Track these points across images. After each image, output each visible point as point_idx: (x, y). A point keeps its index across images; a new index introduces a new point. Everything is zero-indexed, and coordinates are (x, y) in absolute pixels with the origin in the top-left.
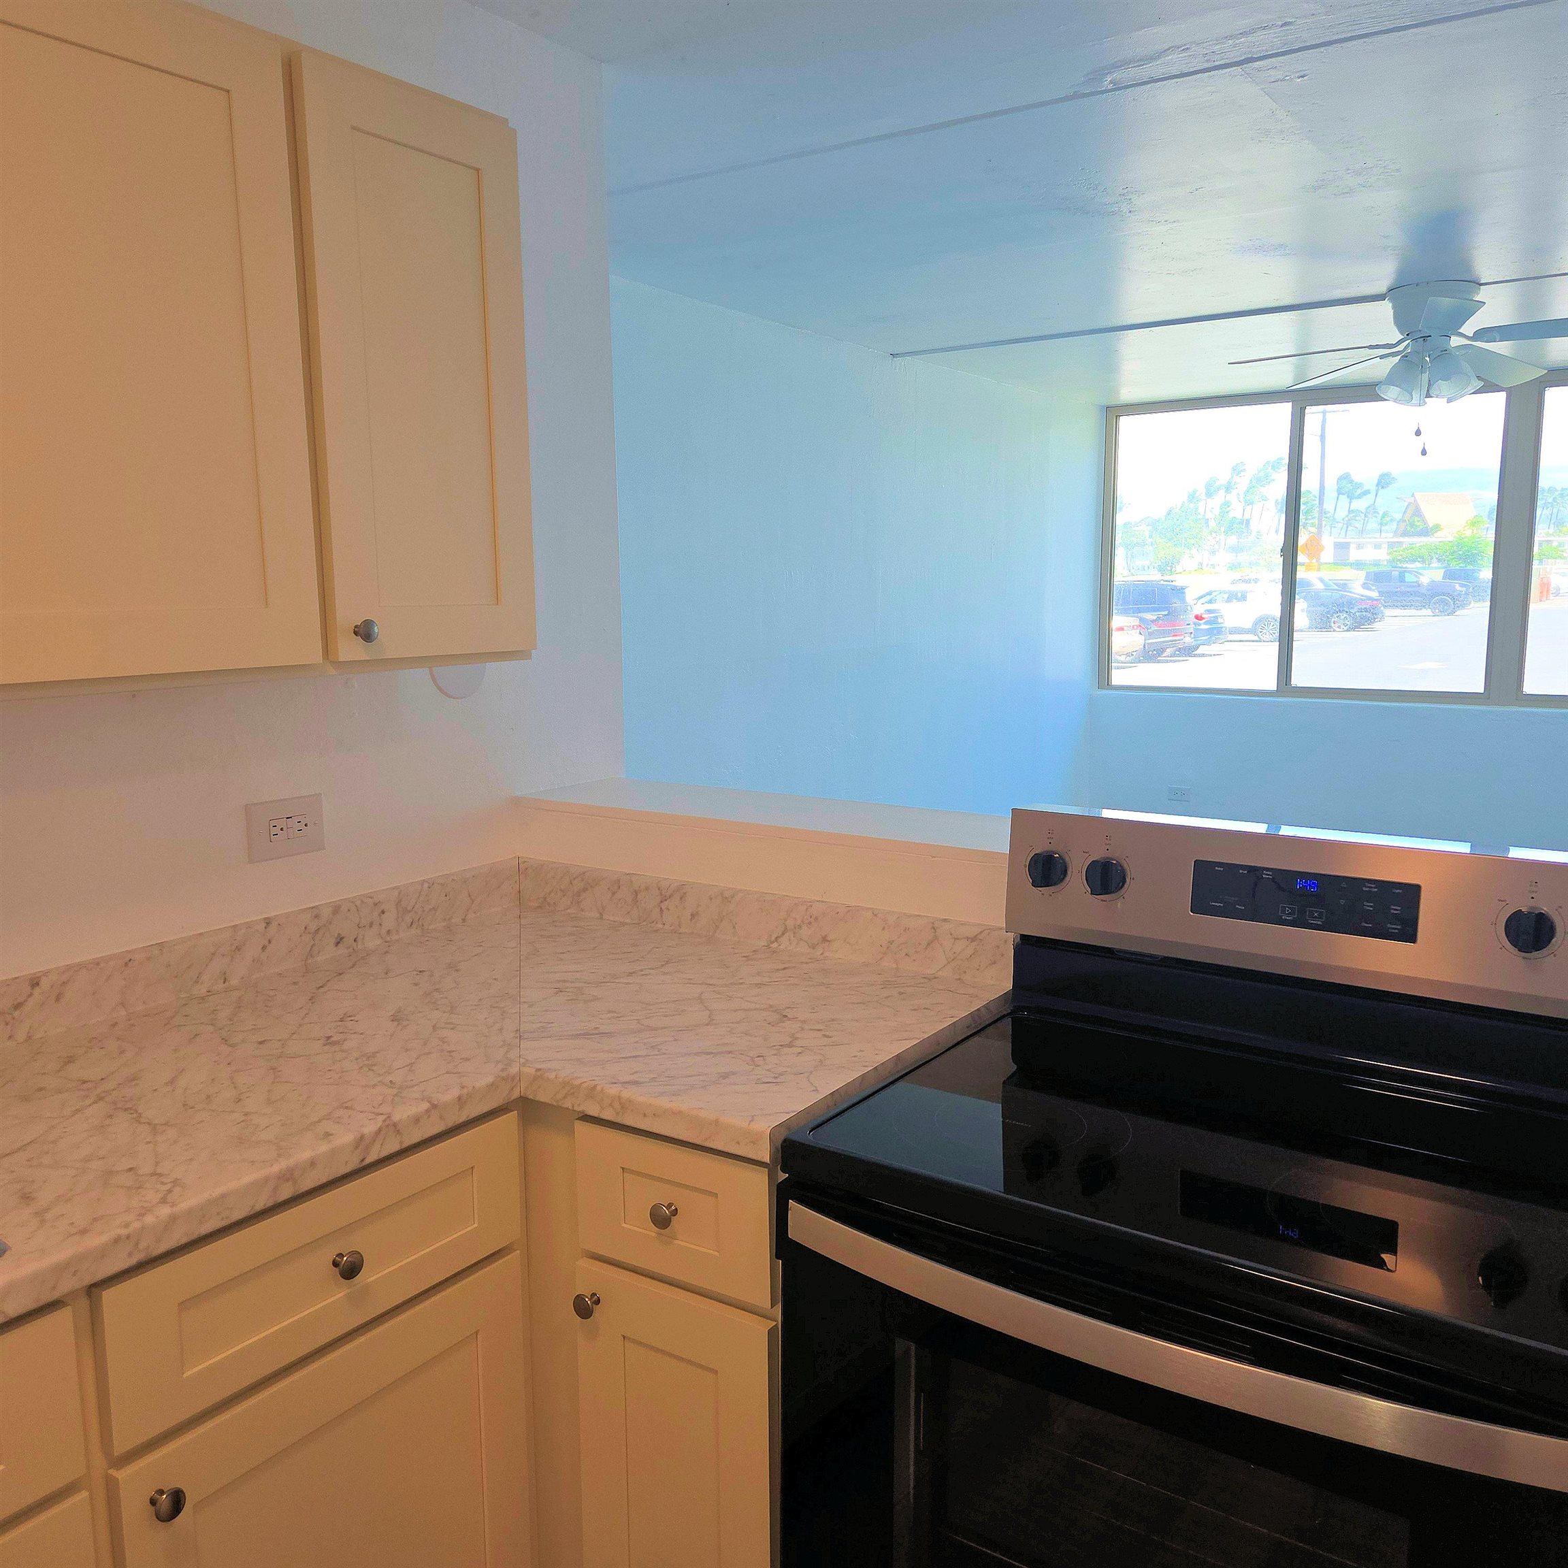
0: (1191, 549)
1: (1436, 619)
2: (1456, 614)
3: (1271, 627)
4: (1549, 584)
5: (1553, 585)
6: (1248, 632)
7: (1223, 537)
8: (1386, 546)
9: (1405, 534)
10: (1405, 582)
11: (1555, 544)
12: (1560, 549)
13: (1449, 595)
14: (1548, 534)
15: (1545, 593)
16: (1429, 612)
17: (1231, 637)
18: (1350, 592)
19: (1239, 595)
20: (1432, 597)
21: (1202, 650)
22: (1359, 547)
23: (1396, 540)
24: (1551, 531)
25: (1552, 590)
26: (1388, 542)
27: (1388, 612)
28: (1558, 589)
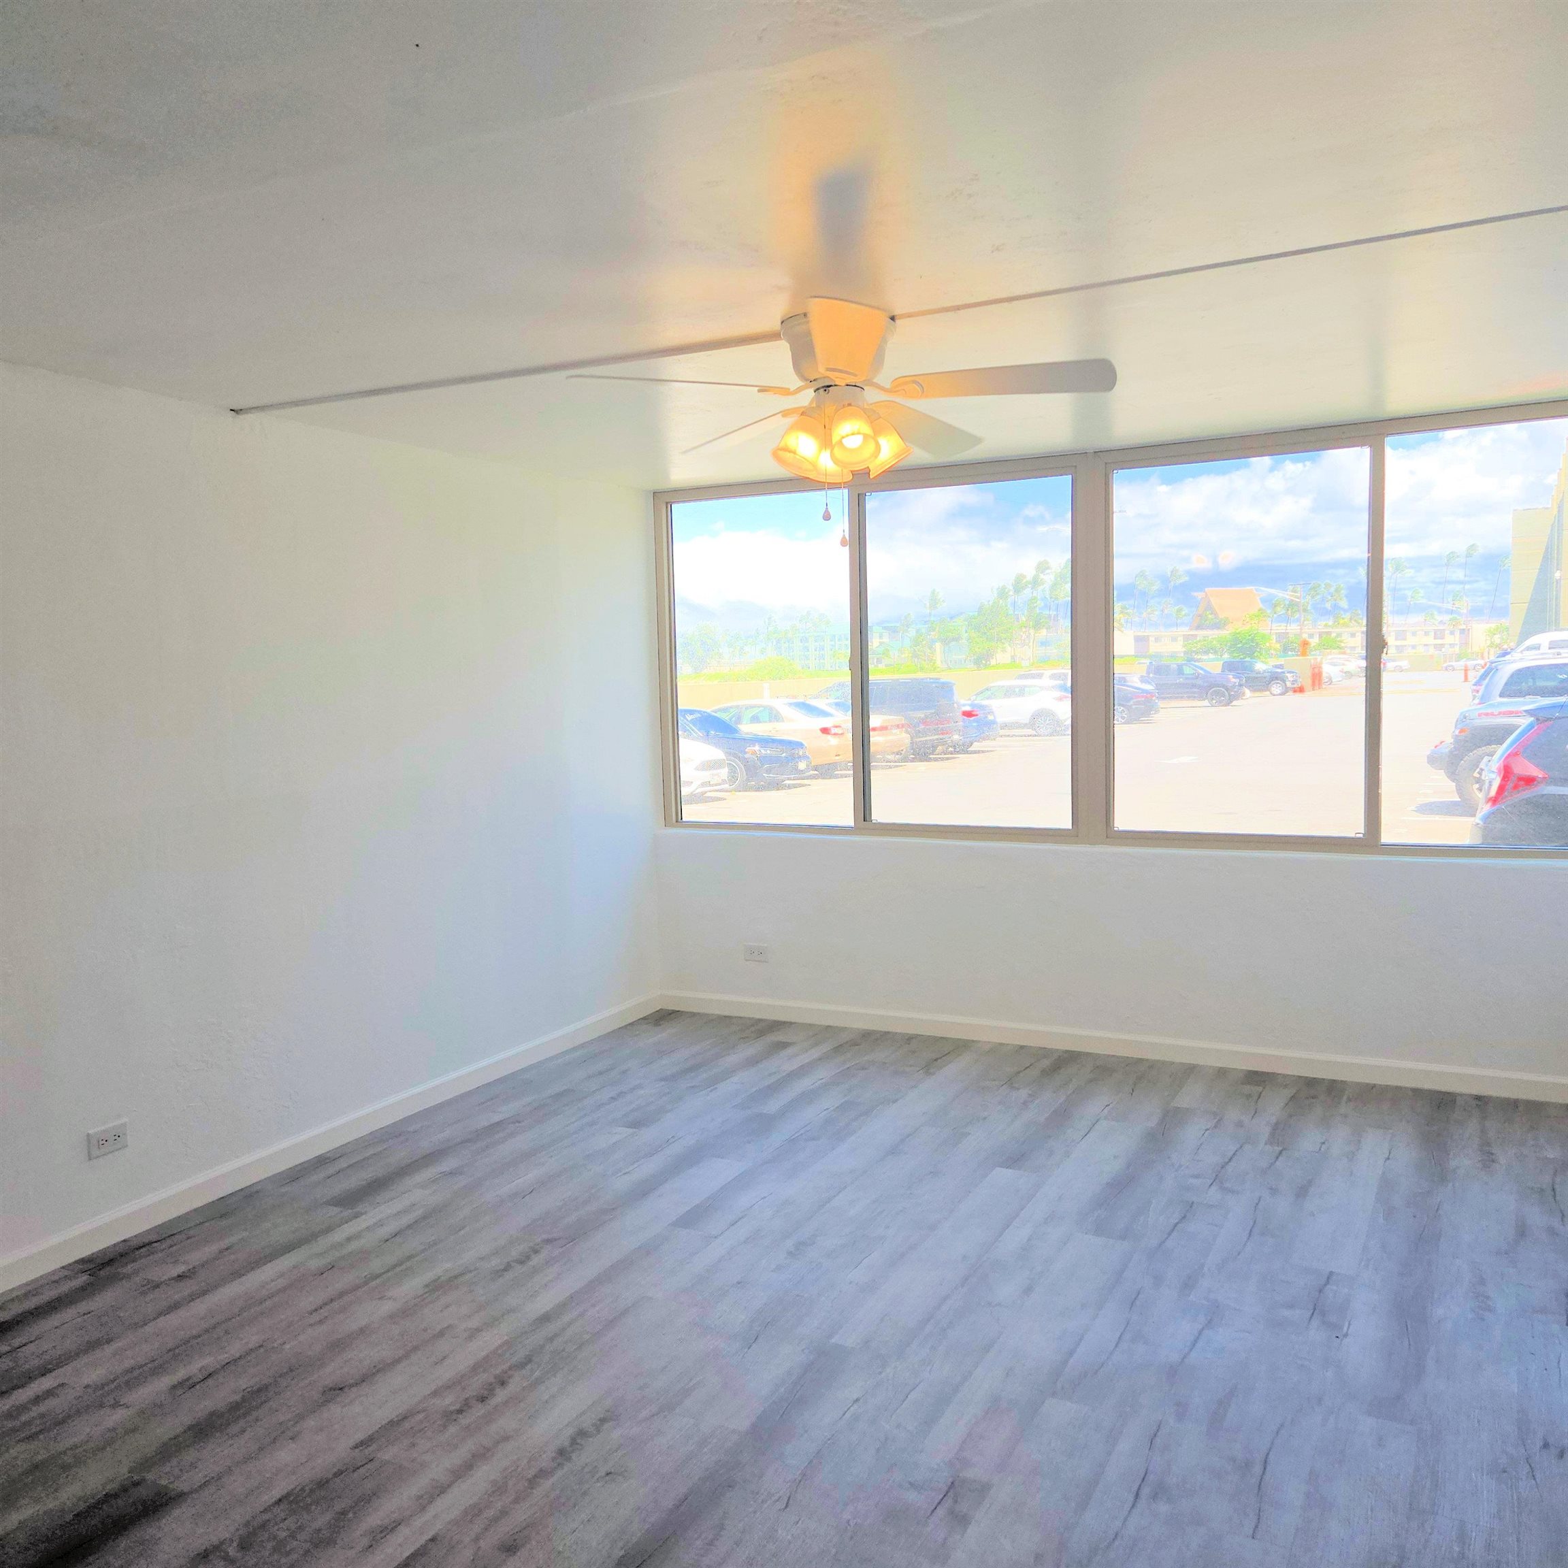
0: (1003, 643)
1: (1214, 709)
2: (1233, 704)
3: (1048, 722)
4: (1320, 674)
5: (1324, 675)
6: (1025, 726)
7: (1032, 631)
8: (1181, 638)
9: (1199, 627)
10: (1183, 674)
11: (1333, 635)
12: (1339, 639)
13: (1223, 686)
14: (1326, 626)
15: (1317, 682)
16: (1206, 703)
17: (1002, 732)
18: (1128, 686)
19: (1017, 690)
20: (1210, 687)
21: (976, 746)
22: (1157, 639)
23: (1191, 633)
24: (1330, 623)
25: (1325, 679)
26: (1184, 635)
27: (1161, 704)
28: (1330, 679)
